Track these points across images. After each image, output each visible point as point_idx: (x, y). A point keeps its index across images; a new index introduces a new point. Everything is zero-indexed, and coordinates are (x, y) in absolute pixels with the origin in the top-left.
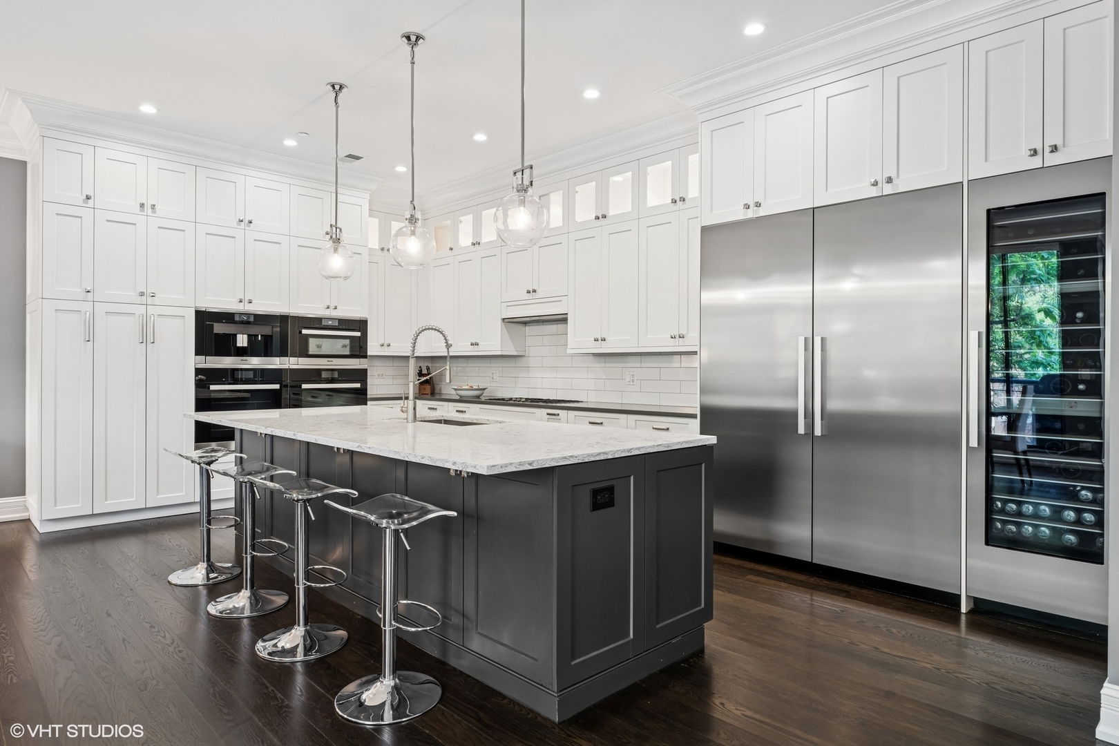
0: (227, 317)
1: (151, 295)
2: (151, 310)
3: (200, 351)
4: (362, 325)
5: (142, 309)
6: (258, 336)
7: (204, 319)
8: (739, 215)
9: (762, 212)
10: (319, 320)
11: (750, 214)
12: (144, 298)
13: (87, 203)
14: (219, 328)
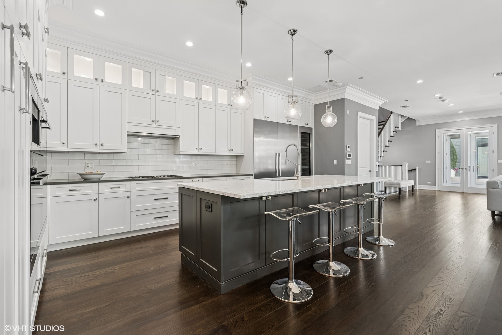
8: (263, 119)
9: (268, 120)
11: (265, 119)
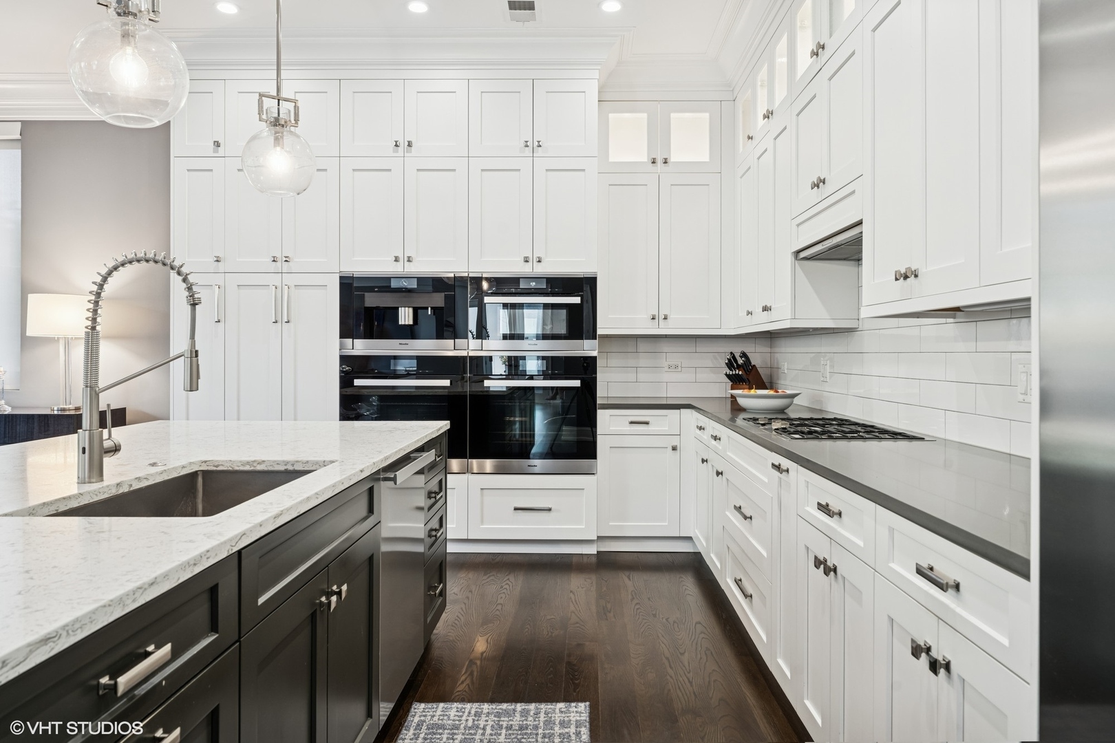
0: (382, 285)
1: (285, 259)
2: (290, 280)
3: (346, 332)
4: (585, 286)
5: (275, 280)
6: (427, 308)
7: (350, 288)
10: (515, 281)
12: (279, 264)
13: (217, 152)
14: (371, 300)
